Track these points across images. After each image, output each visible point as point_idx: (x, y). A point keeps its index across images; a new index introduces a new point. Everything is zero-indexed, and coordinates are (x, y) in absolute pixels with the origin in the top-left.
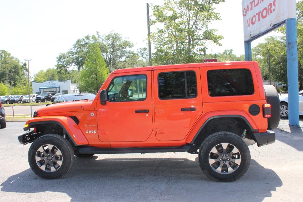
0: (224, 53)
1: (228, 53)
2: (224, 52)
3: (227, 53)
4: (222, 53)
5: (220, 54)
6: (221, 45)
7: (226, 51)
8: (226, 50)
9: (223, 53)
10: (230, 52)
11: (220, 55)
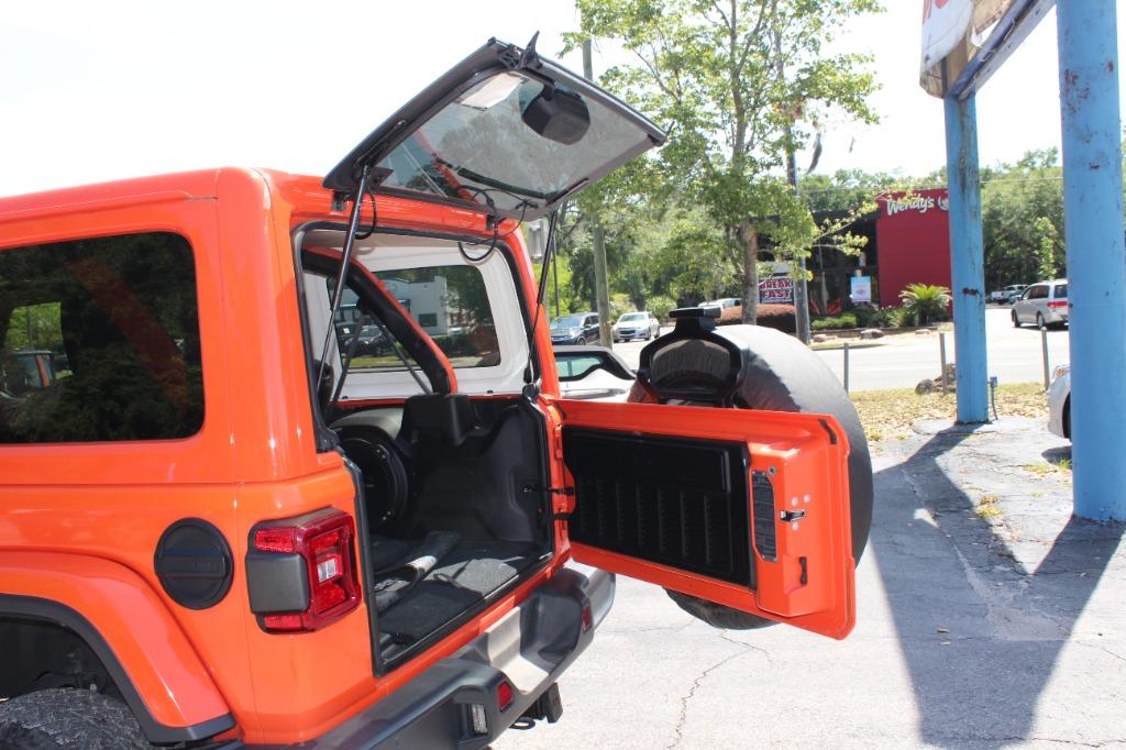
0: (1022, 164)
1: (1038, 163)
2: (1021, 158)
3: (1033, 163)
4: (1014, 164)
5: (1006, 167)
6: (876, 120)
7: (1030, 157)
8: (1033, 151)
9: (1019, 163)
10: (1046, 157)
11: (1006, 172)
